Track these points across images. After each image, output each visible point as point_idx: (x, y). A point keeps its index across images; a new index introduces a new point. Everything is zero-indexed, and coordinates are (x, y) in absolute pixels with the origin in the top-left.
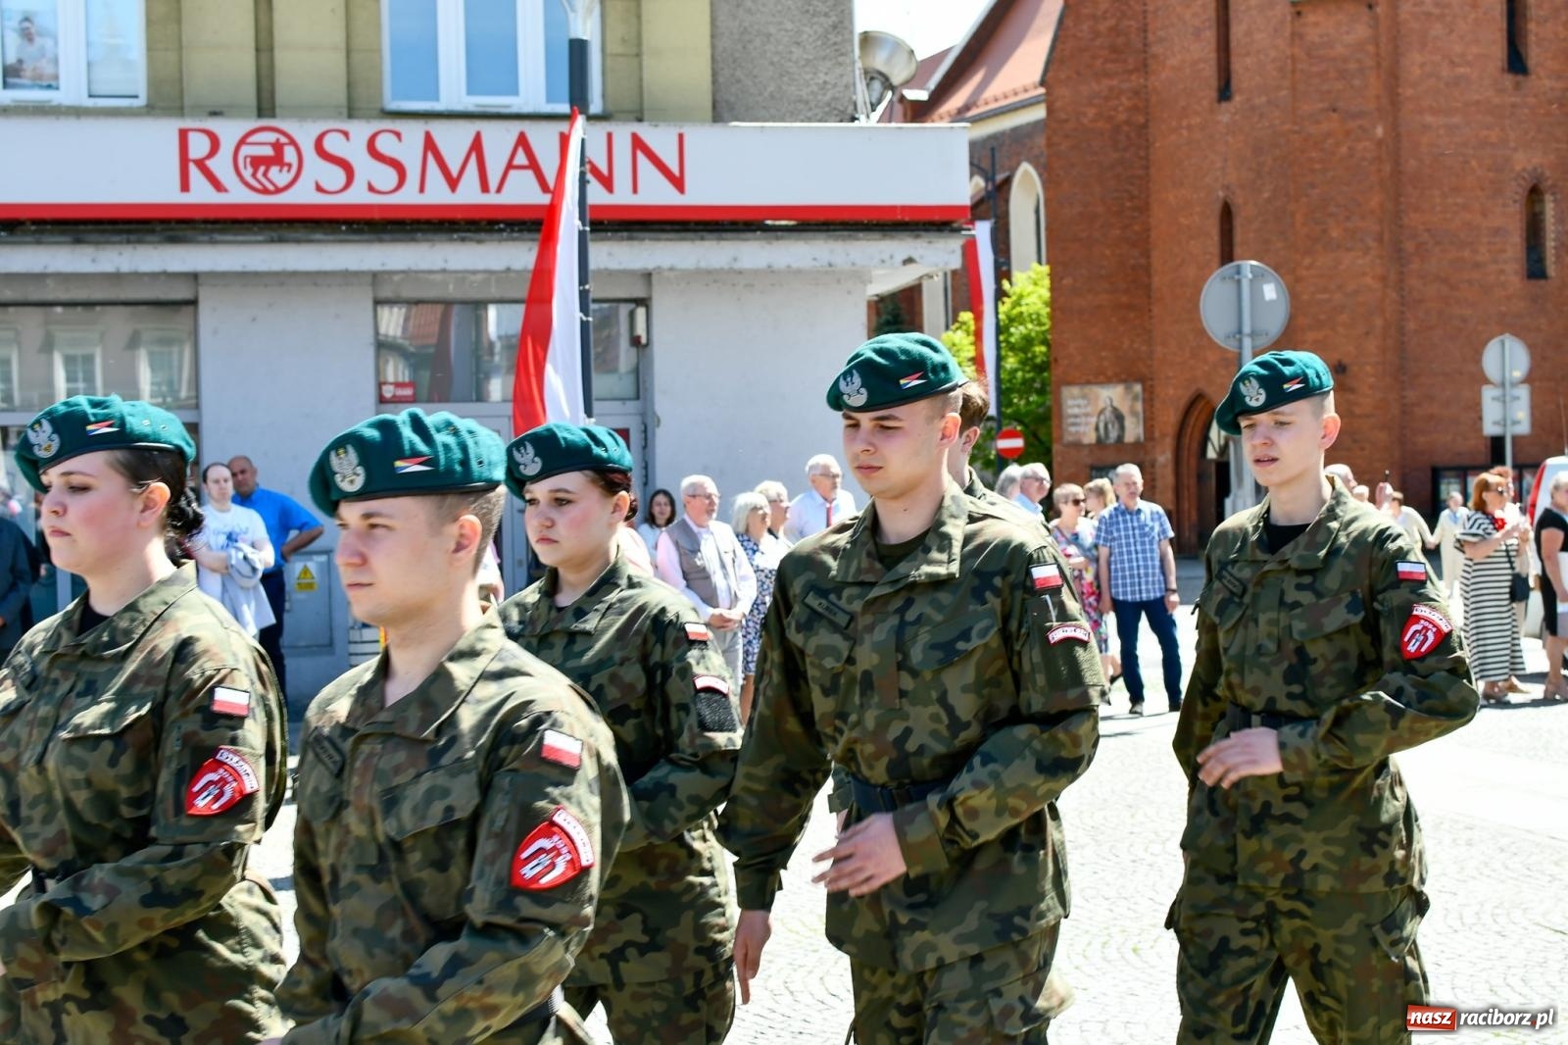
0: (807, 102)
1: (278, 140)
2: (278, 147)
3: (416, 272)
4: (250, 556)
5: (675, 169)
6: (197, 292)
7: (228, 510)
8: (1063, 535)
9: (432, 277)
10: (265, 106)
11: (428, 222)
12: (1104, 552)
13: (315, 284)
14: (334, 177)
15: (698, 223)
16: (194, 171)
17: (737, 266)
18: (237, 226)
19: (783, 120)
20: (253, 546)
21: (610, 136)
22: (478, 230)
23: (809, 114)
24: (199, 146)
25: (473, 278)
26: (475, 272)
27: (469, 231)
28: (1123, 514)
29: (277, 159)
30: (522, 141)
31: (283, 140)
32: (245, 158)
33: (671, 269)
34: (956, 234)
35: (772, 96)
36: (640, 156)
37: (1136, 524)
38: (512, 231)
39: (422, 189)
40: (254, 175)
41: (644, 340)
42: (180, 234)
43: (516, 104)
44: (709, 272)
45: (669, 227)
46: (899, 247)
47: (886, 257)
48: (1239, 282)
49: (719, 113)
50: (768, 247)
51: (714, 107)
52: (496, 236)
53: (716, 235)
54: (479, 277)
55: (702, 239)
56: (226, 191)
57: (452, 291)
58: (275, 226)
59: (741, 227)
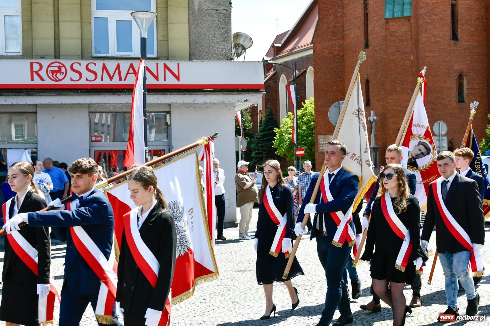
0: (217, 54)
1: (60, 65)
2: (59, 68)
3: (101, 104)
4: (46, 187)
5: (177, 74)
6: (37, 110)
7: (40, 174)
8: (288, 181)
9: (106, 105)
10: (57, 55)
11: (104, 89)
12: (300, 186)
13: (71, 107)
14: (76, 76)
15: (183, 90)
16: (35, 74)
17: (195, 102)
18: (47, 91)
19: (210, 59)
20: (47, 184)
21: (157, 64)
22: (118, 92)
23: (218, 57)
24: (36, 67)
25: (118, 105)
26: (119, 104)
27: (116, 92)
28: (306, 175)
29: (59, 71)
30: (132, 66)
31: (61, 65)
32: (50, 71)
33: (176, 103)
34: (260, 93)
35: (207, 52)
36: (166, 70)
37: (309, 178)
38: (129, 92)
39: (102, 80)
40: (52, 76)
41: (169, 124)
42: (31, 93)
43: (132, 55)
44: (188, 104)
45: (175, 91)
46: (243, 97)
47: (239, 99)
48: (339, 107)
49: (192, 57)
50: (205, 96)
51: (190, 55)
52: (124, 93)
53: (189, 93)
54: (120, 105)
55: (185, 94)
56: (44, 80)
57: (112, 109)
58: (59, 91)
59: (196, 91)
